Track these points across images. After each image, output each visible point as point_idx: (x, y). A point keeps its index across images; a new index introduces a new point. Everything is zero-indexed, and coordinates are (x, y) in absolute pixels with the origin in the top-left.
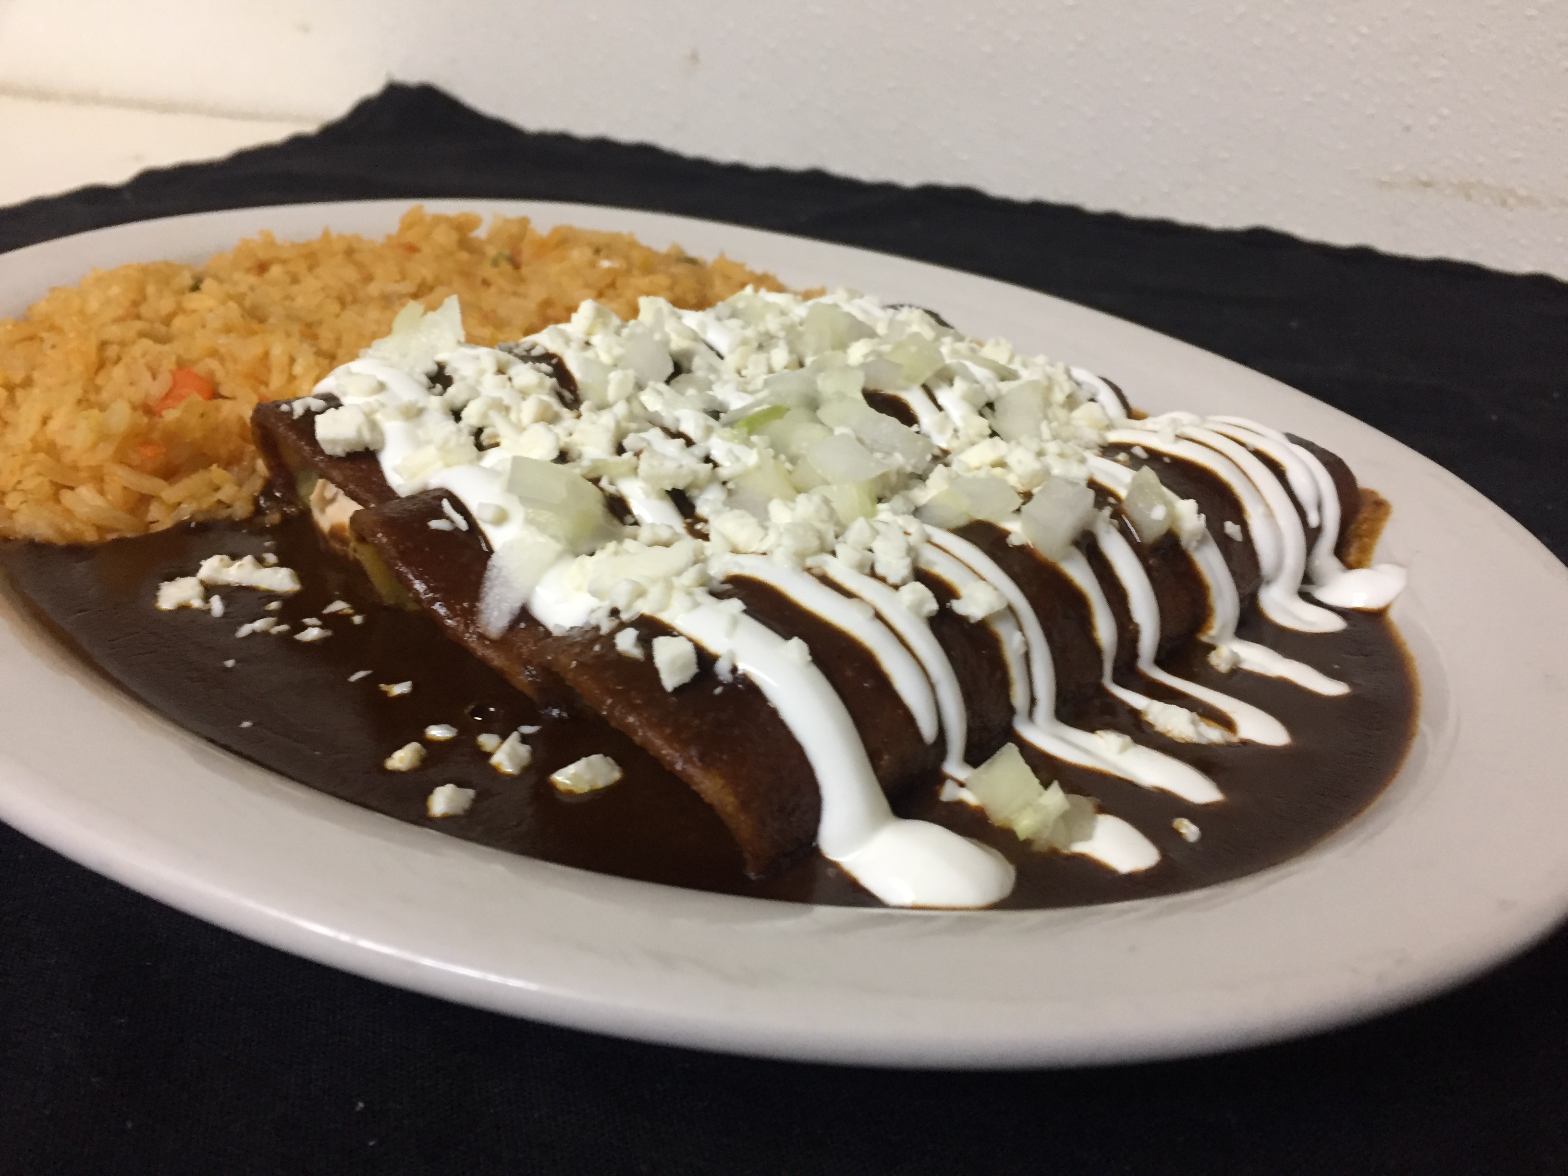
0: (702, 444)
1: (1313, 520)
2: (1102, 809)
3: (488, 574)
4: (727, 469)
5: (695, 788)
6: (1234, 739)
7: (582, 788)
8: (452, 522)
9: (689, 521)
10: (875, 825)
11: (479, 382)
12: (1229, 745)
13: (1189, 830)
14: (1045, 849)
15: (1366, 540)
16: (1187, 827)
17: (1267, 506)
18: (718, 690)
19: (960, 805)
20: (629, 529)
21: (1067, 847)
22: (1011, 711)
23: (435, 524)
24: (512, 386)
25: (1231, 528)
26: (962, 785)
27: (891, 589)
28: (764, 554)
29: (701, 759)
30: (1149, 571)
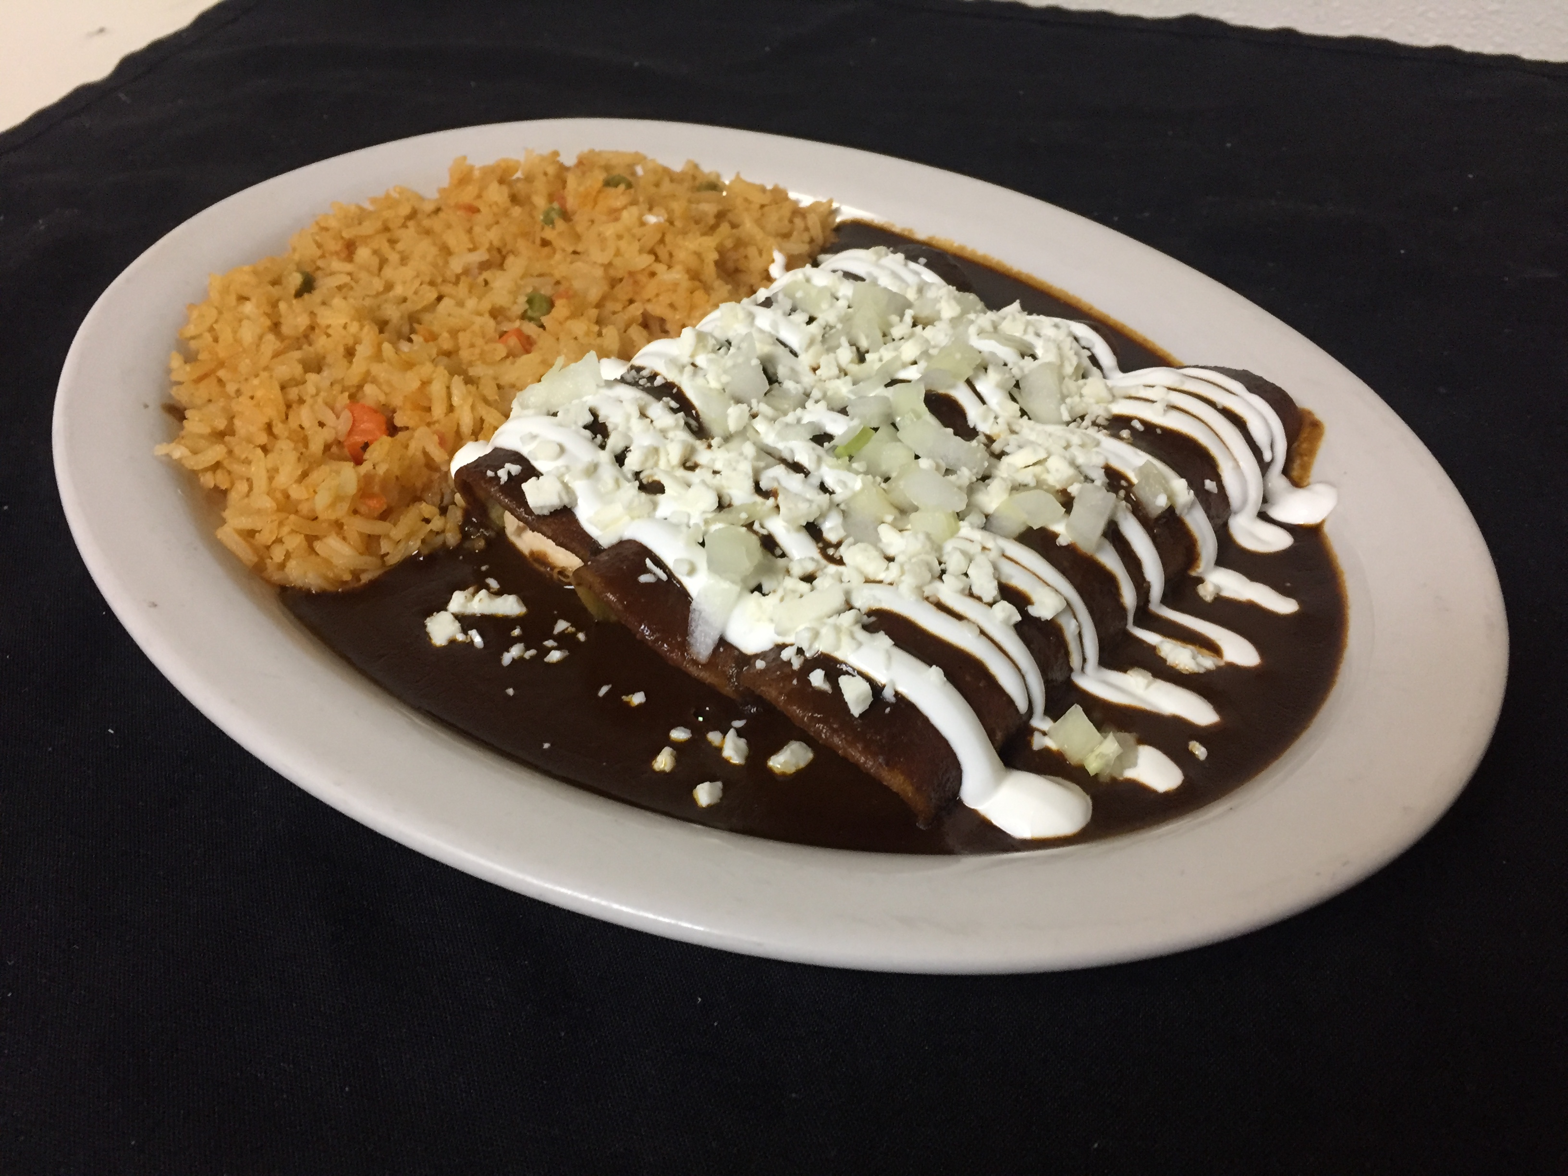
0: (816, 473)
1: (1267, 456)
2: (1142, 741)
3: (691, 616)
4: (841, 494)
5: (885, 783)
6: (1221, 663)
7: (791, 770)
8: (654, 574)
9: (821, 545)
10: (998, 782)
11: (629, 429)
12: (1219, 669)
13: (1200, 751)
14: (1108, 780)
15: (1306, 458)
16: (1198, 749)
17: (1235, 460)
18: (888, 710)
19: (1046, 751)
20: (781, 562)
21: (1121, 774)
22: (1071, 670)
23: (644, 578)
24: (654, 428)
25: (1210, 485)
26: (1044, 734)
27: (986, 606)
28: (891, 584)
29: (887, 765)
30: (1154, 539)
